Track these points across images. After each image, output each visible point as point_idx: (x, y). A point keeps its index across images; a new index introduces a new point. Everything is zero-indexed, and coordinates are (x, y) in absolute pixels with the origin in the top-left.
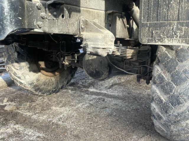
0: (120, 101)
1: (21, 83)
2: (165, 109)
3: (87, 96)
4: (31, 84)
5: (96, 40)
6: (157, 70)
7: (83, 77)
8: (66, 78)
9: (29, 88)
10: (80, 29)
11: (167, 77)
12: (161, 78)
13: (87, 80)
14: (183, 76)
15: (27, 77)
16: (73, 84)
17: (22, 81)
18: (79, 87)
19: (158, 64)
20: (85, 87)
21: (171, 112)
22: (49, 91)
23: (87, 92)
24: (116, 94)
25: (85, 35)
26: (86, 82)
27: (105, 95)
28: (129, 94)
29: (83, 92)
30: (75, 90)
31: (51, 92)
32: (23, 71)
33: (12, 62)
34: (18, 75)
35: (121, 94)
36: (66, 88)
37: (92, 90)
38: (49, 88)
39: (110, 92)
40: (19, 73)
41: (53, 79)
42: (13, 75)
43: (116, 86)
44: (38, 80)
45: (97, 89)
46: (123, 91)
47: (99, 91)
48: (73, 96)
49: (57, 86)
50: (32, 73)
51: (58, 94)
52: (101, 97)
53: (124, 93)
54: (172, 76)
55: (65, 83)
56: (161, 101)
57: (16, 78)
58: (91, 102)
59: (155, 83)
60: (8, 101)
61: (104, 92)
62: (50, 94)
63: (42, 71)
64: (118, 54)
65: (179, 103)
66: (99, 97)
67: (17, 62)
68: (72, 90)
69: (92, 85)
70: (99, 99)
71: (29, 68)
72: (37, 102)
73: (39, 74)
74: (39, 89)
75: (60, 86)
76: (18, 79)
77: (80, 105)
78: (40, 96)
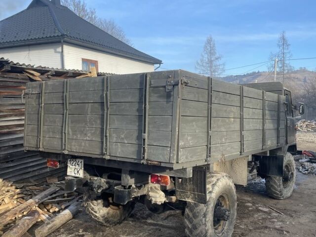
0: (173, 230)
1: (96, 216)
2: (191, 232)
3: (146, 226)
4: (103, 217)
5: (155, 197)
6: (187, 211)
7: (140, 208)
8: (128, 211)
9: (101, 220)
10: (148, 191)
11: (191, 215)
12: (188, 215)
13: (145, 212)
14: (197, 214)
15: (101, 211)
16: (132, 216)
17: (97, 215)
18: (138, 219)
19: (187, 208)
20: (143, 218)
21: (194, 233)
22: (114, 223)
23: (145, 223)
24: (170, 224)
25: (151, 194)
26: (143, 213)
27: (161, 226)
28: (181, 224)
29: (142, 223)
30: (135, 221)
31: (115, 224)
32: (99, 207)
33: (92, 200)
34: (95, 210)
35: (174, 225)
36: (127, 220)
37: (149, 221)
38: (115, 220)
39: (165, 223)
40: (96, 208)
41: (118, 212)
42: (90, 209)
43: (171, 217)
44: (108, 213)
45: (154, 220)
46: (177, 222)
47: (155, 222)
48: (135, 227)
49: (121, 217)
50: (105, 208)
51: (121, 225)
52: (158, 227)
53: (177, 224)
54: (193, 214)
55: (127, 215)
56: (189, 227)
57: (93, 212)
58: (150, 232)
59: (186, 218)
60: (83, 231)
61: (161, 223)
62: (116, 225)
63: (111, 206)
64: (167, 201)
65: (196, 228)
66: (156, 227)
67: (95, 200)
68: (132, 221)
69: (149, 216)
70: (156, 229)
71: (103, 204)
72: (107, 232)
73: (109, 208)
74: (108, 220)
75: (123, 218)
76: (94, 213)
77: (141, 234)
78: (107, 227)
